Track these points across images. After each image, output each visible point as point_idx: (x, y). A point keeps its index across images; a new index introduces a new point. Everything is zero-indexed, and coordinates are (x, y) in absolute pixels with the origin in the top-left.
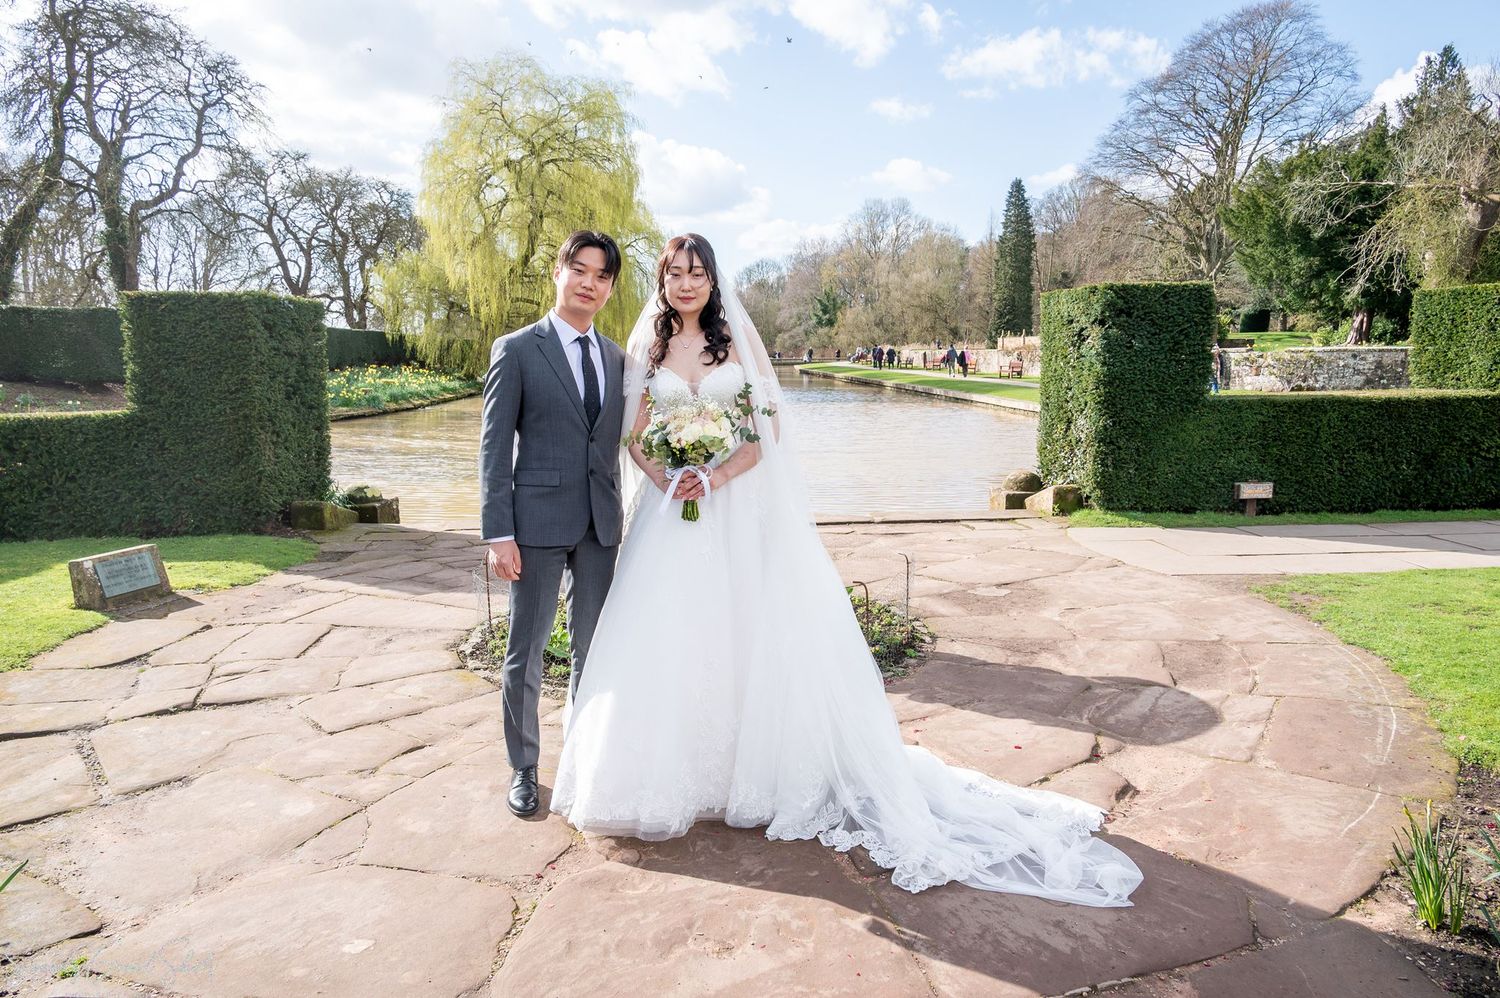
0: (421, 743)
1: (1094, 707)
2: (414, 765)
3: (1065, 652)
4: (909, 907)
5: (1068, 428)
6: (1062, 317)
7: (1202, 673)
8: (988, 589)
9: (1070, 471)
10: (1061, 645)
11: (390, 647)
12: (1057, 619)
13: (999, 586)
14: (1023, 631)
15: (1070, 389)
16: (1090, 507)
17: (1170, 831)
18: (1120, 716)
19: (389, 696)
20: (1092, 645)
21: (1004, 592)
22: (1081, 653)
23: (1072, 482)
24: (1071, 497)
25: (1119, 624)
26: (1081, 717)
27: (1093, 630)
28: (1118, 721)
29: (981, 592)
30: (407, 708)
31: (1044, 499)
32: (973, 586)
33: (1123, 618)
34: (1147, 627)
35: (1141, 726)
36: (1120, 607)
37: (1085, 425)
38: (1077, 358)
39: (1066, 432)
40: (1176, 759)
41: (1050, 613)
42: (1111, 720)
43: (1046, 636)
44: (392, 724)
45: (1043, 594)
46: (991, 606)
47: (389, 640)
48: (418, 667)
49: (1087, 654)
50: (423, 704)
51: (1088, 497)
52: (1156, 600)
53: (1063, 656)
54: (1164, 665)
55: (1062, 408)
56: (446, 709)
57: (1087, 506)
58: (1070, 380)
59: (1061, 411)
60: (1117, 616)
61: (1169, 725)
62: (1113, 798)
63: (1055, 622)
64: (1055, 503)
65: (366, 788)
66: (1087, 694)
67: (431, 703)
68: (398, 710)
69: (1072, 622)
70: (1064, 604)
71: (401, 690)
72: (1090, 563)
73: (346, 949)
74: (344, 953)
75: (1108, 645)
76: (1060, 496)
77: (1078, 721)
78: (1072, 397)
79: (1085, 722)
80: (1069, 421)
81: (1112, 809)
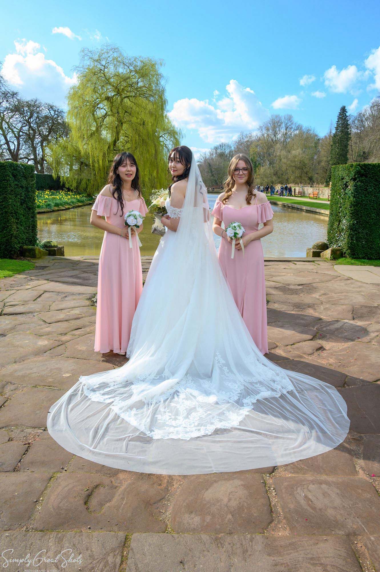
0: (80, 327)
1: (320, 325)
2: (79, 333)
3: (316, 308)
5: (339, 224)
6: (339, 177)
7: (366, 317)
8: (294, 286)
9: (339, 242)
10: (315, 306)
11: (66, 299)
12: (318, 297)
13: (299, 285)
14: (303, 301)
15: (341, 207)
16: (345, 257)
17: (331, 360)
18: (328, 328)
19: (68, 313)
20: (327, 306)
21: (300, 287)
22: (322, 308)
23: (339, 246)
24: (338, 252)
25: (340, 300)
27: (329, 301)
29: (292, 287)
30: (75, 317)
31: (328, 253)
32: (289, 285)
33: (343, 297)
34: (351, 301)
35: (335, 331)
36: (344, 294)
37: (345, 223)
38: (344, 194)
39: (338, 225)
41: (316, 295)
42: (324, 329)
43: (311, 302)
44: (71, 321)
45: (316, 288)
46: (294, 292)
47: (66, 297)
48: (77, 305)
49: (324, 309)
50: (80, 316)
51: (345, 253)
52: (359, 292)
54: (352, 314)
55: (337, 215)
56: (89, 318)
57: (344, 257)
58: (341, 204)
59: (337, 217)
60: (341, 297)
61: (345, 331)
62: (315, 350)
63: (317, 298)
64: (331, 255)
65: (64, 338)
67: (83, 316)
68: (71, 317)
69: (323, 298)
70: (322, 292)
71: (72, 312)
72: (339, 278)
73: (64, 375)
74: (64, 376)
75: (333, 306)
76: (333, 252)
77: (313, 329)
78: (341, 211)
79: (315, 329)
80: (340, 221)
81: (313, 353)
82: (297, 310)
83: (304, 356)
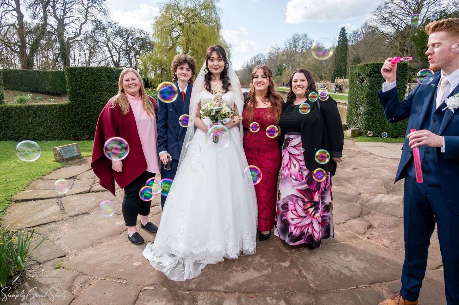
1: (361, 200)
3: (352, 182)
4: (301, 260)
5: (357, 110)
6: (356, 74)
7: (397, 190)
9: (357, 124)
10: (351, 180)
12: (351, 171)
14: (339, 175)
15: (358, 97)
17: (384, 240)
18: (370, 203)
20: (361, 180)
22: (358, 182)
23: (357, 127)
24: (357, 132)
25: (371, 174)
26: (357, 202)
27: (362, 175)
28: (369, 205)
31: (348, 133)
33: (372, 172)
34: (380, 175)
35: (377, 206)
36: (372, 168)
37: (362, 109)
38: (361, 87)
40: (388, 217)
41: (349, 170)
42: (367, 204)
43: (347, 177)
45: (346, 163)
49: (360, 183)
51: (362, 132)
52: (383, 166)
53: (352, 183)
54: (385, 187)
57: (362, 135)
58: (358, 94)
59: (355, 104)
60: (371, 171)
61: (385, 206)
62: (366, 229)
63: (350, 172)
64: (351, 134)
66: (359, 196)
69: (355, 172)
70: (353, 167)
72: (362, 154)
73: (134, 264)
74: (134, 266)
75: (367, 180)
76: (353, 132)
77: (356, 204)
78: (358, 100)
79: (358, 204)
80: (357, 108)
81: (366, 232)
82: (337, 184)
83: (358, 235)
